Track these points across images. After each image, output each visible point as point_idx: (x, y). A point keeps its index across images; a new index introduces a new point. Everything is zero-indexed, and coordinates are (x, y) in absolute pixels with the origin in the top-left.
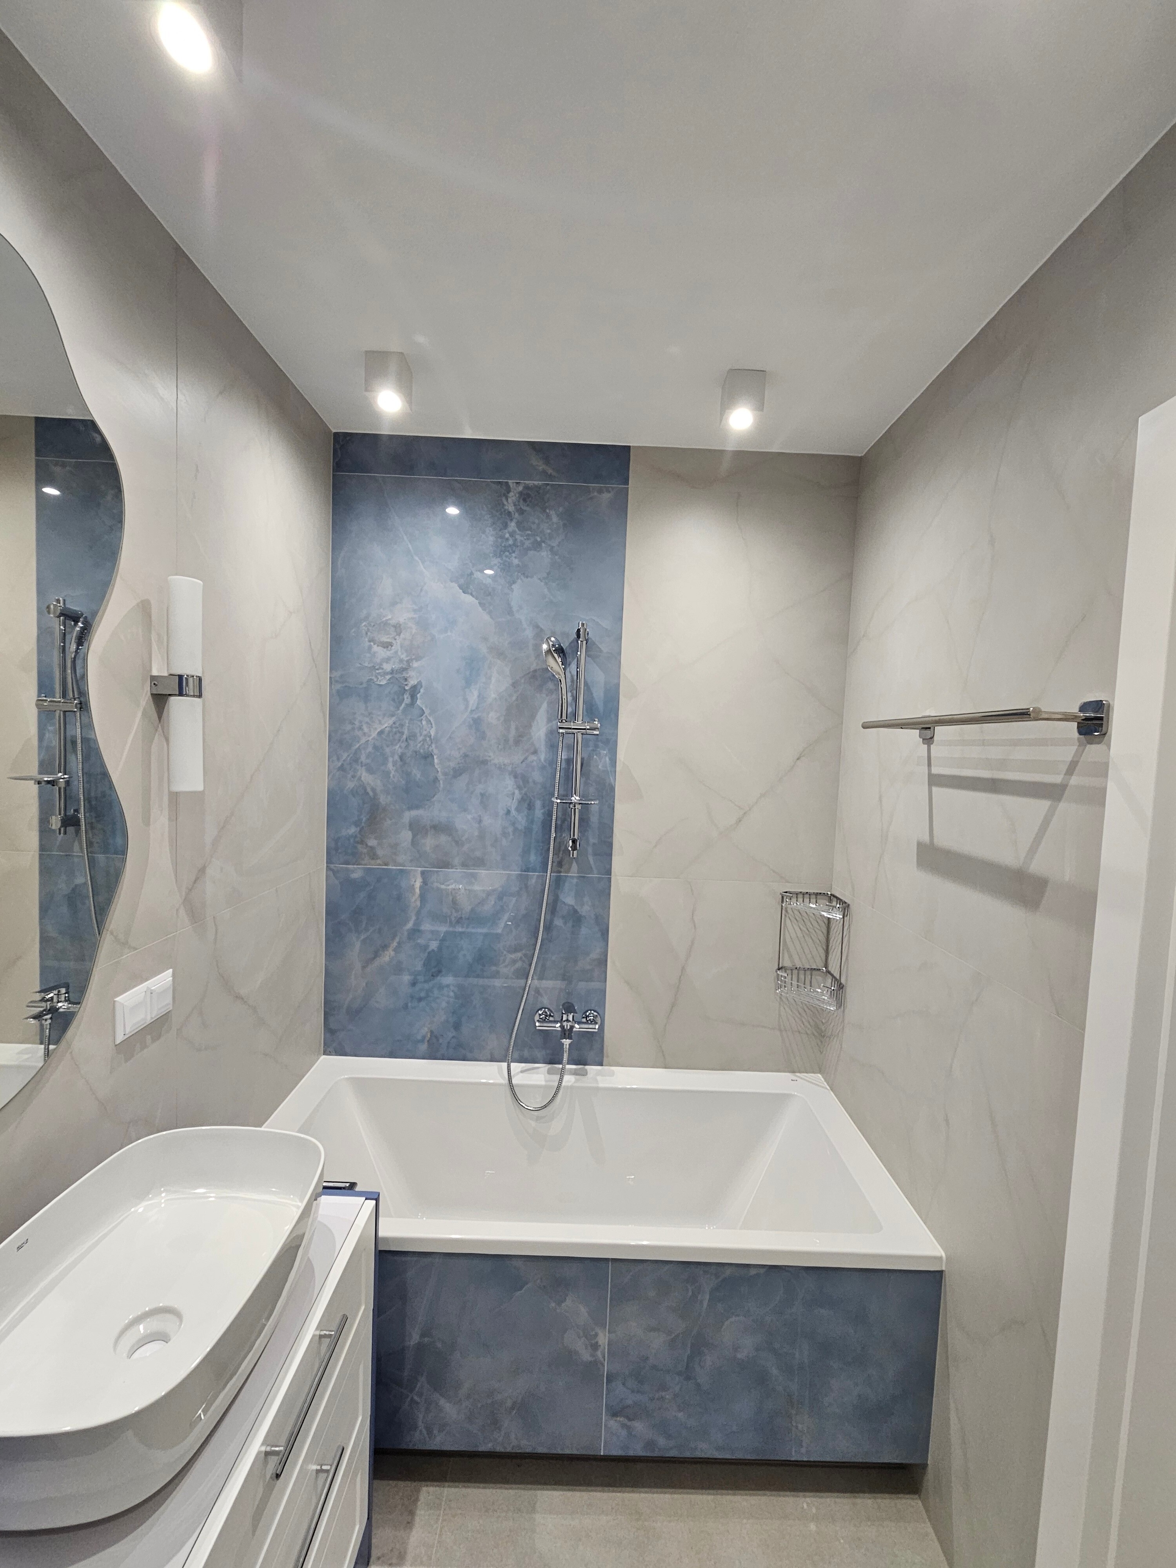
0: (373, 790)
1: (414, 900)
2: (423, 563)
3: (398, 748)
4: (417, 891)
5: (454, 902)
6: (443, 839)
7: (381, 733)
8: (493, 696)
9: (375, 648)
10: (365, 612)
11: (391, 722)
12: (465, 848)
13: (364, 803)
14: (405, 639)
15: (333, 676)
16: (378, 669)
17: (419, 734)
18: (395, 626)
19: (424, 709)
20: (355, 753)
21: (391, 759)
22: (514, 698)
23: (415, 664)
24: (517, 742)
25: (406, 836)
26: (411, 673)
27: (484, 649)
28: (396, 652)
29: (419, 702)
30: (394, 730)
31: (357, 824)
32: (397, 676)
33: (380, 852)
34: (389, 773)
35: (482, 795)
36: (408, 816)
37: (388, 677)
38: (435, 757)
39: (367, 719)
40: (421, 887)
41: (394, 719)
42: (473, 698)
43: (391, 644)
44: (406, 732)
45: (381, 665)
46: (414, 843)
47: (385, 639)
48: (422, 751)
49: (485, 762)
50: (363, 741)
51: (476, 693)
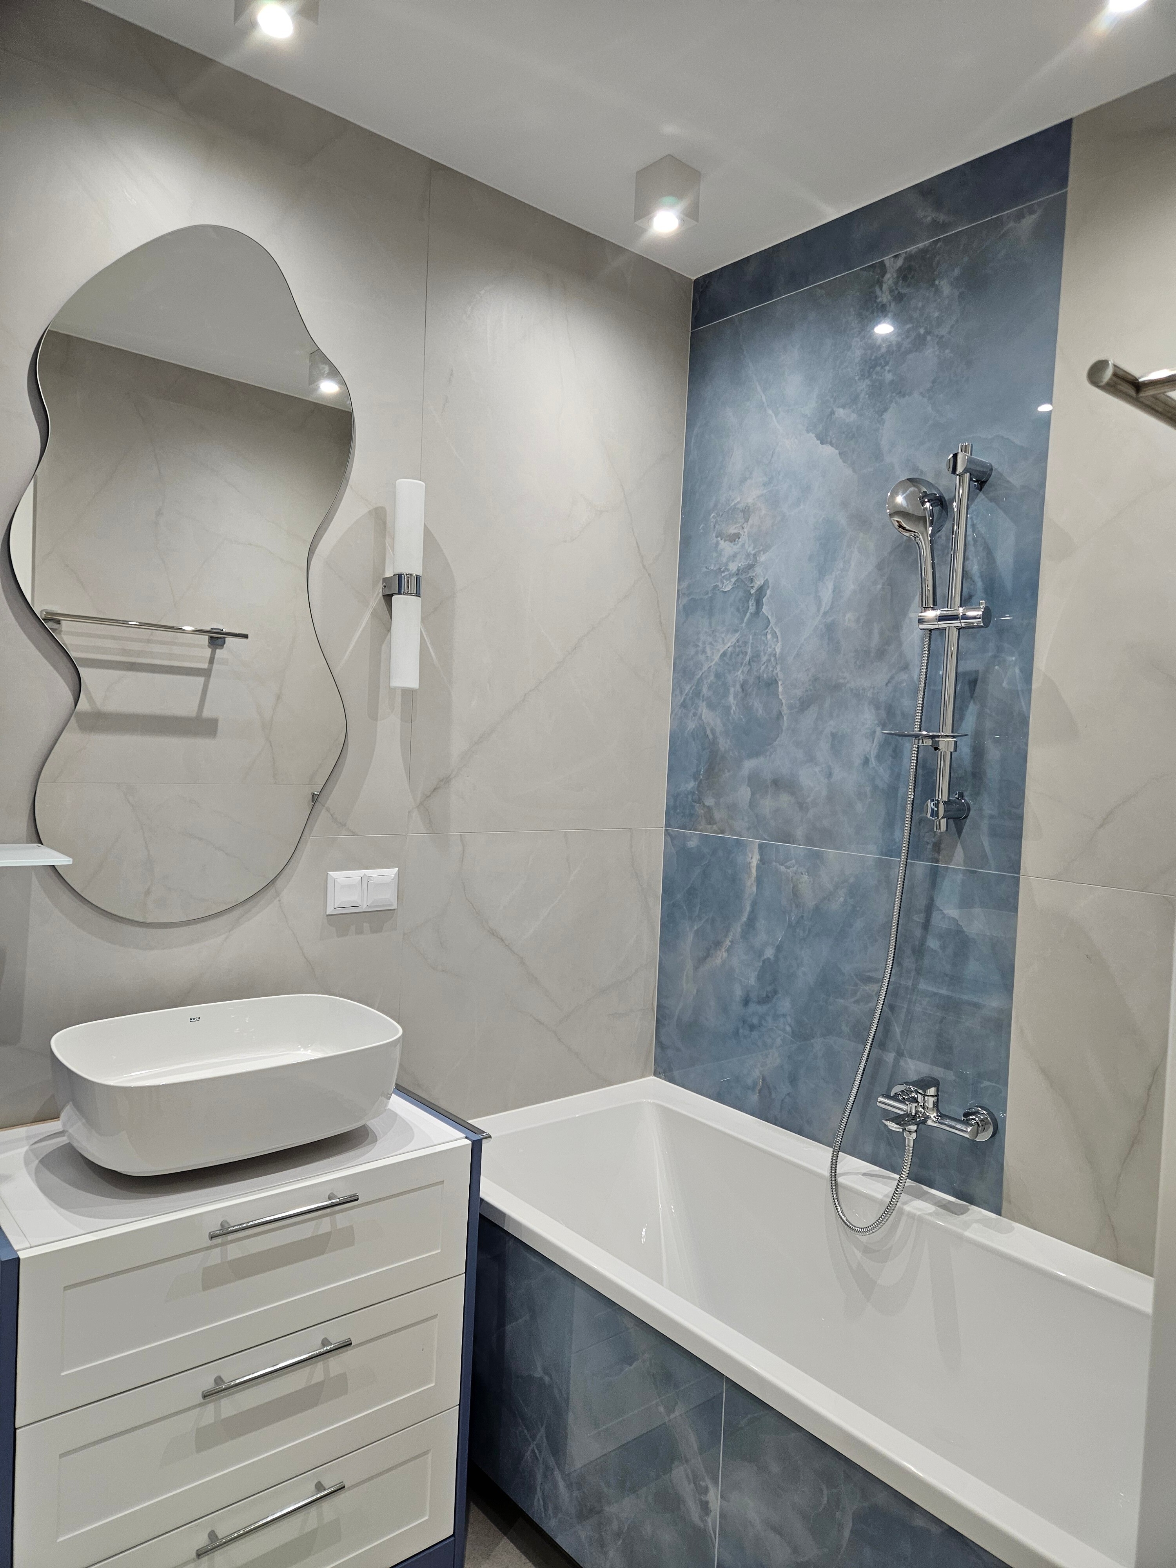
0: (713, 731)
1: (750, 886)
2: (776, 415)
3: (740, 675)
4: (754, 871)
5: (795, 893)
6: (785, 799)
7: (724, 654)
8: (852, 587)
9: (723, 544)
10: (714, 498)
11: (734, 640)
12: (811, 814)
13: (704, 749)
14: (752, 526)
15: (680, 588)
16: (723, 572)
17: (762, 653)
18: (743, 511)
19: (770, 617)
20: (698, 684)
21: (732, 690)
22: (879, 587)
23: (763, 558)
24: (881, 654)
25: (744, 793)
26: (758, 570)
27: (842, 519)
28: (743, 545)
29: (765, 610)
30: (738, 650)
31: (695, 777)
32: (743, 577)
33: (717, 815)
34: (728, 708)
35: (834, 735)
36: (749, 765)
37: (733, 580)
38: (780, 683)
39: (710, 639)
40: (758, 867)
41: (737, 635)
42: (827, 595)
43: (737, 536)
44: (749, 651)
45: (727, 564)
46: (752, 804)
47: (732, 530)
48: (765, 676)
49: (837, 687)
50: (705, 668)
51: (830, 586)
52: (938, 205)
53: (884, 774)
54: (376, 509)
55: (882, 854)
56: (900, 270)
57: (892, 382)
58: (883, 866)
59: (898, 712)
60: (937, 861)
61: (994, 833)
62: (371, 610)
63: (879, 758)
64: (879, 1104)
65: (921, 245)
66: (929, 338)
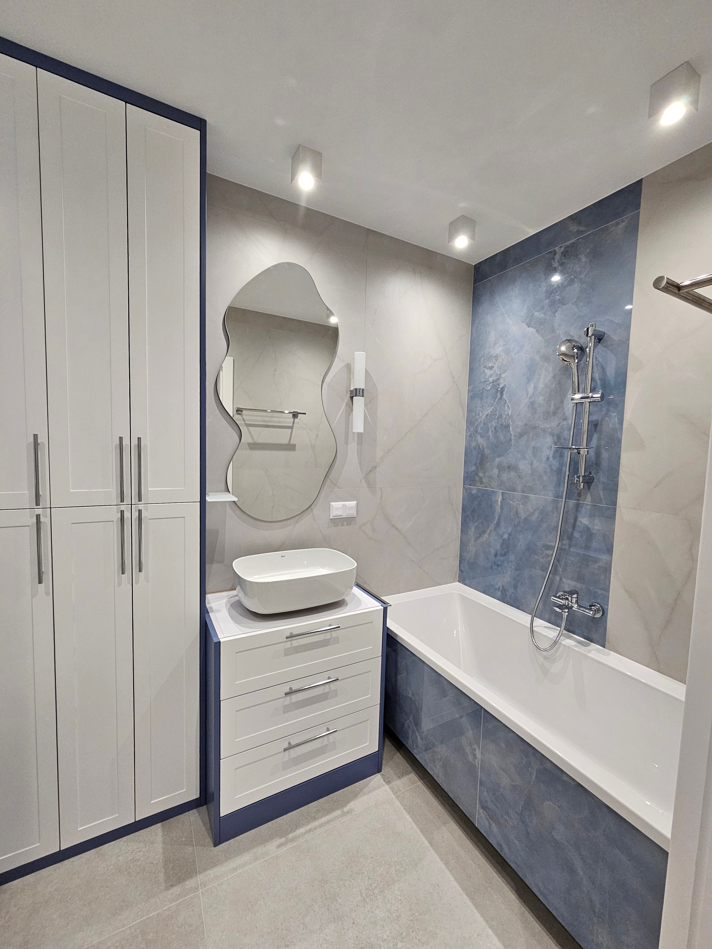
0: (483, 446)
1: (498, 509)
2: (509, 316)
3: (494, 423)
4: (499, 503)
5: (517, 513)
6: (513, 474)
7: (487, 415)
8: (542, 386)
9: (486, 371)
10: (483, 352)
11: (491, 409)
12: (524, 480)
13: (478, 454)
14: (499, 363)
15: (469, 389)
16: (487, 382)
17: (503, 415)
18: (495, 357)
19: (506, 400)
20: (476, 427)
21: (490, 430)
22: (554, 385)
23: (503, 376)
24: (554, 414)
25: (496, 471)
26: (501, 380)
27: (537, 358)
28: (495, 371)
29: (504, 397)
30: (493, 413)
31: (475, 465)
32: (495, 384)
33: (484, 480)
34: (489, 437)
35: (534, 448)
36: (497, 460)
37: (491, 385)
38: (511, 426)
39: (481, 409)
40: (501, 501)
41: (493, 407)
42: (531, 390)
43: (493, 367)
44: (498, 414)
45: (488, 379)
46: (499, 476)
47: (490, 365)
48: (504, 424)
49: (535, 428)
50: (479, 421)
51: (532, 386)
52: (580, 223)
53: (556, 464)
54: (347, 364)
55: (554, 497)
56: (562, 253)
57: (559, 300)
58: (555, 502)
59: (562, 438)
60: (579, 500)
61: (604, 489)
62: (345, 403)
63: (554, 457)
64: (551, 600)
65: (572, 241)
66: (576, 280)
